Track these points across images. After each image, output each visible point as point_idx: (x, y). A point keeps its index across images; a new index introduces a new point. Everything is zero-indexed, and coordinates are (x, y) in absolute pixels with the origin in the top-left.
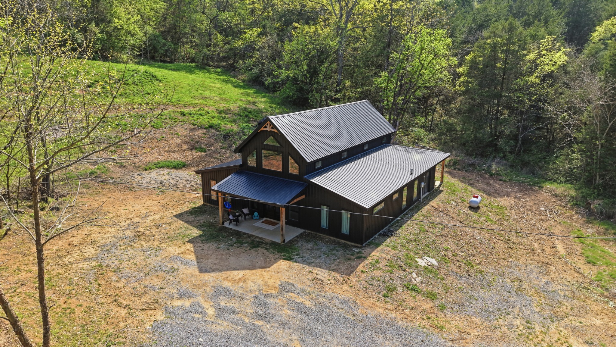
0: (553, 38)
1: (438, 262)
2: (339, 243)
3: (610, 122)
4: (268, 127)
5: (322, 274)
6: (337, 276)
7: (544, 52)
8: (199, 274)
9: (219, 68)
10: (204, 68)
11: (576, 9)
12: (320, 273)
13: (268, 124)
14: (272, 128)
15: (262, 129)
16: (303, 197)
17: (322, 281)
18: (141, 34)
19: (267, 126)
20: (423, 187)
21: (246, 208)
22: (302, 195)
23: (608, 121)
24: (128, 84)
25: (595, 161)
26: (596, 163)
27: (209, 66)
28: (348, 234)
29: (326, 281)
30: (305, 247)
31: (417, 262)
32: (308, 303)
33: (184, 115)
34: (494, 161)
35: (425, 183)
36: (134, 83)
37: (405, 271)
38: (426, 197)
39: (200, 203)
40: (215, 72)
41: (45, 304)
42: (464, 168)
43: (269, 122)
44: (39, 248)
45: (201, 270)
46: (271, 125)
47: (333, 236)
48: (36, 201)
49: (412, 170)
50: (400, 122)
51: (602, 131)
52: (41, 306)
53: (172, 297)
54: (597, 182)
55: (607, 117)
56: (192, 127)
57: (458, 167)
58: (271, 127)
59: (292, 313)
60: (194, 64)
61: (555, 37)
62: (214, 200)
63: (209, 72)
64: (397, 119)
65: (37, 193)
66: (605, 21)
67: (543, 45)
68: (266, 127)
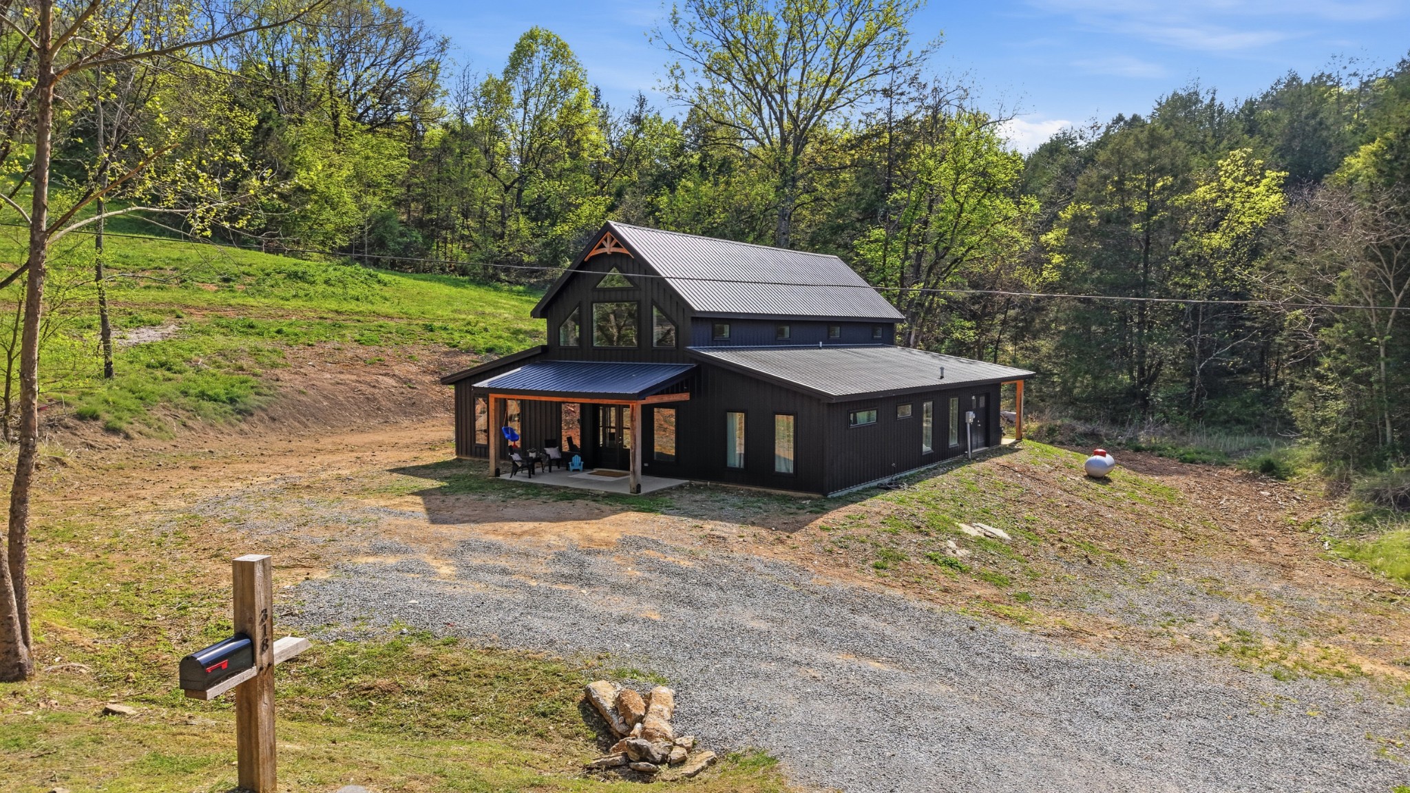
0: (1245, 152)
1: (1010, 534)
2: (769, 495)
3: (1398, 295)
4: (607, 245)
5: (729, 529)
6: (764, 532)
7: (1229, 183)
8: (427, 525)
9: (521, 285)
10: (486, 284)
11: (1296, 145)
12: (719, 528)
13: (606, 240)
14: (617, 245)
15: (594, 253)
16: (685, 397)
17: (724, 539)
18: (353, 207)
19: (604, 243)
20: (971, 420)
21: (554, 447)
22: (683, 391)
23: (1392, 291)
24: (314, 282)
25: (1376, 387)
26: (1379, 391)
27: (499, 280)
28: (791, 471)
29: (731, 540)
30: (686, 500)
31: (958, 527)
32: (686, 563)
33: (431, 330)
34: (1142, 428)
35: (975, 412)
36: (327, 282)
37: (928, 534)
38: (979, 454)
39: (448, 454)
40: (511, 291)
41: (33, 382)
42: (1074, 440)
43: (608, 233)
44: (37, 238)
45: (433, 521)
46: (612, 239)
47: (755, 485)
48: (45, 124)
49: (942, 369)
50: (916, 337)
51: (1384, 317)
52: (21, 385)
53: (355, 552)
54: (1389, 440)
55: (1388, 282)
56: (446, 349)
57: (1059, 438)
58: (613, 244)
59: (647, 575)
60: (467, 278)
61: (1250, 150)
62: (481, 446)
63: (496, 289)
64: (911, 328)
65: (48, 105)
66: (1362, 147)
67: (1226, 171)
68: (602, 246)
